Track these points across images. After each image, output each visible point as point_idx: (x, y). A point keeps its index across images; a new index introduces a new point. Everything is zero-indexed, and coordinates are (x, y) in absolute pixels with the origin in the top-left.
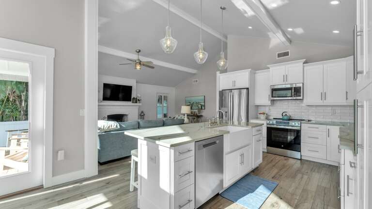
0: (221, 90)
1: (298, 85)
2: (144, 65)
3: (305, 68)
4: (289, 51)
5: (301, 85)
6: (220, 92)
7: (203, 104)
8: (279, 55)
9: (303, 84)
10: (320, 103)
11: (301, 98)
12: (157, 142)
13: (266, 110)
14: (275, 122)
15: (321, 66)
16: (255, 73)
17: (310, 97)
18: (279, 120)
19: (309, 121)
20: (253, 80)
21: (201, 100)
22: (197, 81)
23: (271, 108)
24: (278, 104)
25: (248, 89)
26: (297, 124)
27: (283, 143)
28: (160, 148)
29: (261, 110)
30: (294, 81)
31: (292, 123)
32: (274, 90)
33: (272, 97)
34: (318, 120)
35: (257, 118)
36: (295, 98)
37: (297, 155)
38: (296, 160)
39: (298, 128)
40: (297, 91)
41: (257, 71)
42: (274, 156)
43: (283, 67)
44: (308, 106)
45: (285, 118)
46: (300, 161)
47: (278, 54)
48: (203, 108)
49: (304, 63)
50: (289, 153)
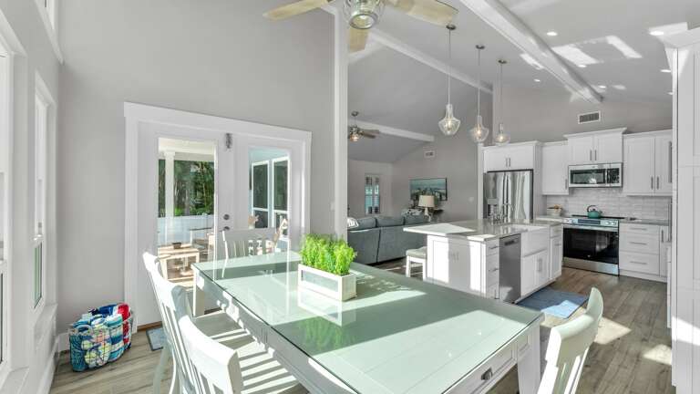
0: (485, 172)
1: (613, 166)
2: (362, 134)
3: (626, 141)
4: (600, 112)
5: (619, 166)
6: (485, 175)
7: (444, 191)
8: (583, 119)
9: (622, 164)
10: (651, 192)
11: (620, 185)
12: (469, 238)
13: (560, 203)
14: (576, 220)
15: (652, 138)
16: (542, 146)
17: (635, 182)
18: (583, 218)
19: (631, 219)
20: (539, 158)
21: (440, 185)
22: (431, 154)
23: (568, 199)
24: (581, 194)
25: (532, 170)
26: (613, 223)
27: (589, 252)
28: (471, 243)
29: (553, 202)
30: (608, 160)
31: (604, 223)
32: (573, 173)
33: (572, 182)
34: (647, 217)
35: (545, 214)
36: (608, 185)
37: (613, 269)
38: (610, 276)
39: (615, 230)
40: (612, 176)
41: (546, 144)
42: (575, 271)
43: (590, 138)
44: (631, 196)
45: (593, 214)
46: (616, 278)
47: (581, 117)
48: (444, 198)
49: (624, 133)
50: (599, 265)
